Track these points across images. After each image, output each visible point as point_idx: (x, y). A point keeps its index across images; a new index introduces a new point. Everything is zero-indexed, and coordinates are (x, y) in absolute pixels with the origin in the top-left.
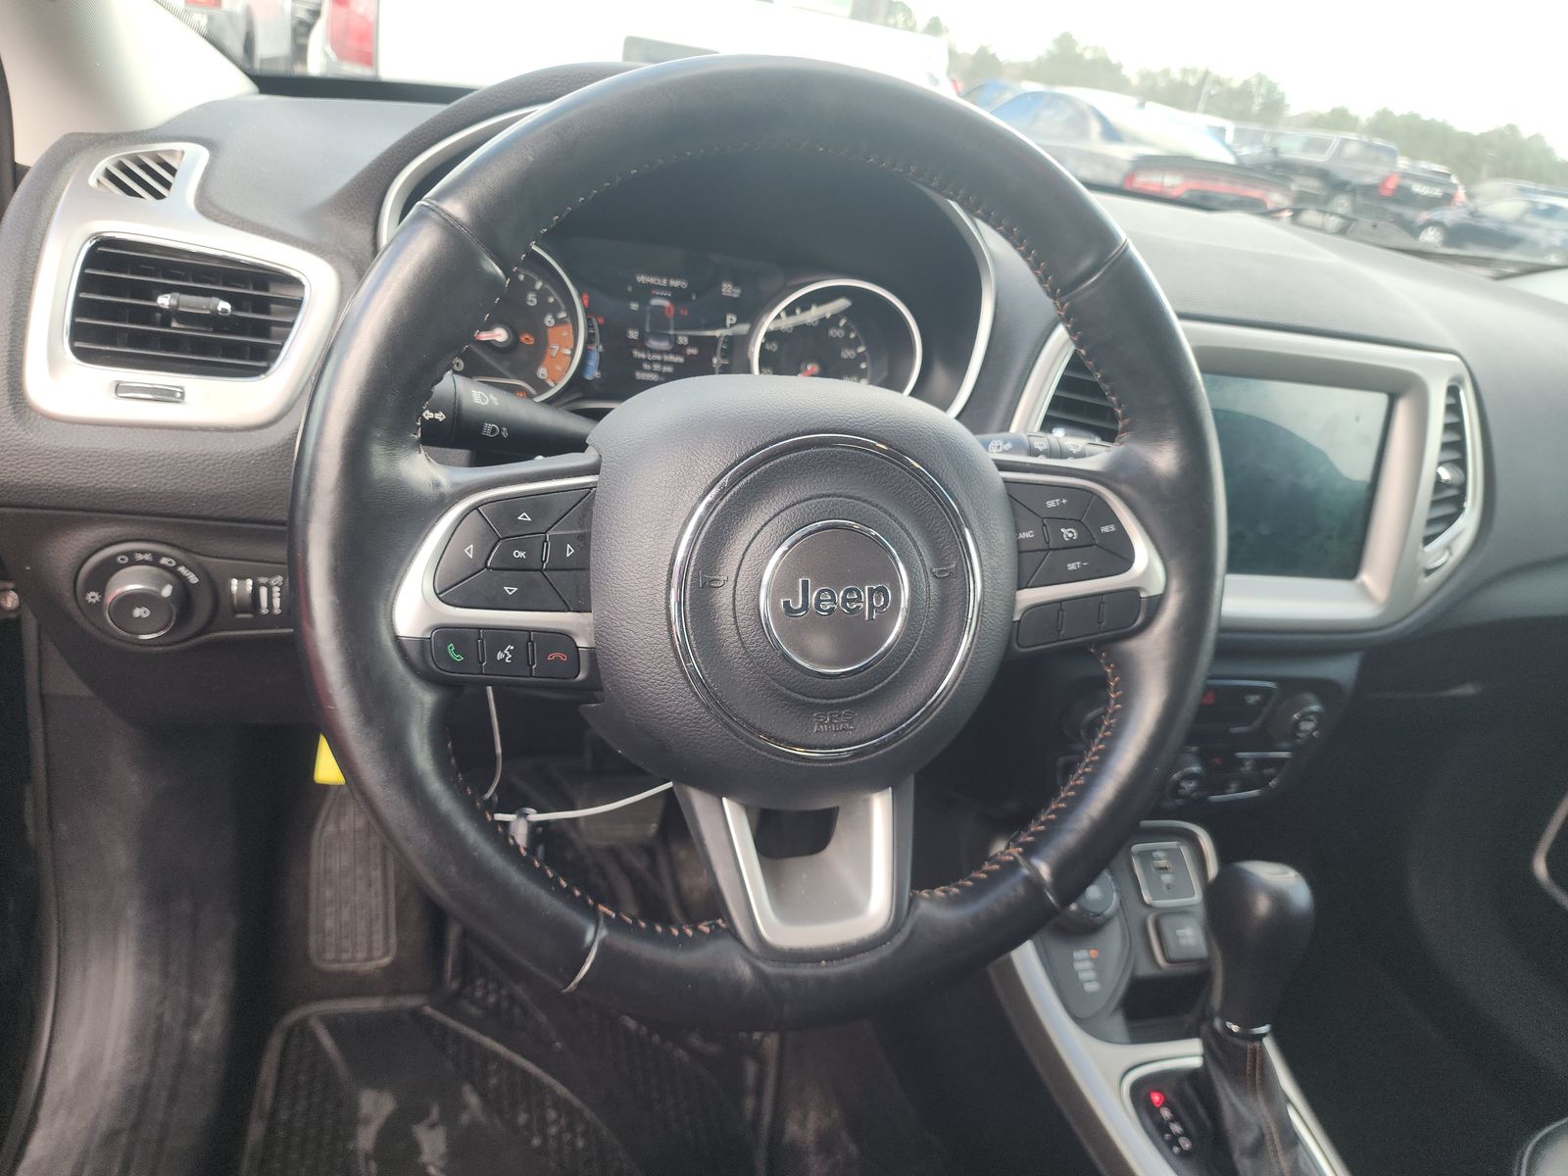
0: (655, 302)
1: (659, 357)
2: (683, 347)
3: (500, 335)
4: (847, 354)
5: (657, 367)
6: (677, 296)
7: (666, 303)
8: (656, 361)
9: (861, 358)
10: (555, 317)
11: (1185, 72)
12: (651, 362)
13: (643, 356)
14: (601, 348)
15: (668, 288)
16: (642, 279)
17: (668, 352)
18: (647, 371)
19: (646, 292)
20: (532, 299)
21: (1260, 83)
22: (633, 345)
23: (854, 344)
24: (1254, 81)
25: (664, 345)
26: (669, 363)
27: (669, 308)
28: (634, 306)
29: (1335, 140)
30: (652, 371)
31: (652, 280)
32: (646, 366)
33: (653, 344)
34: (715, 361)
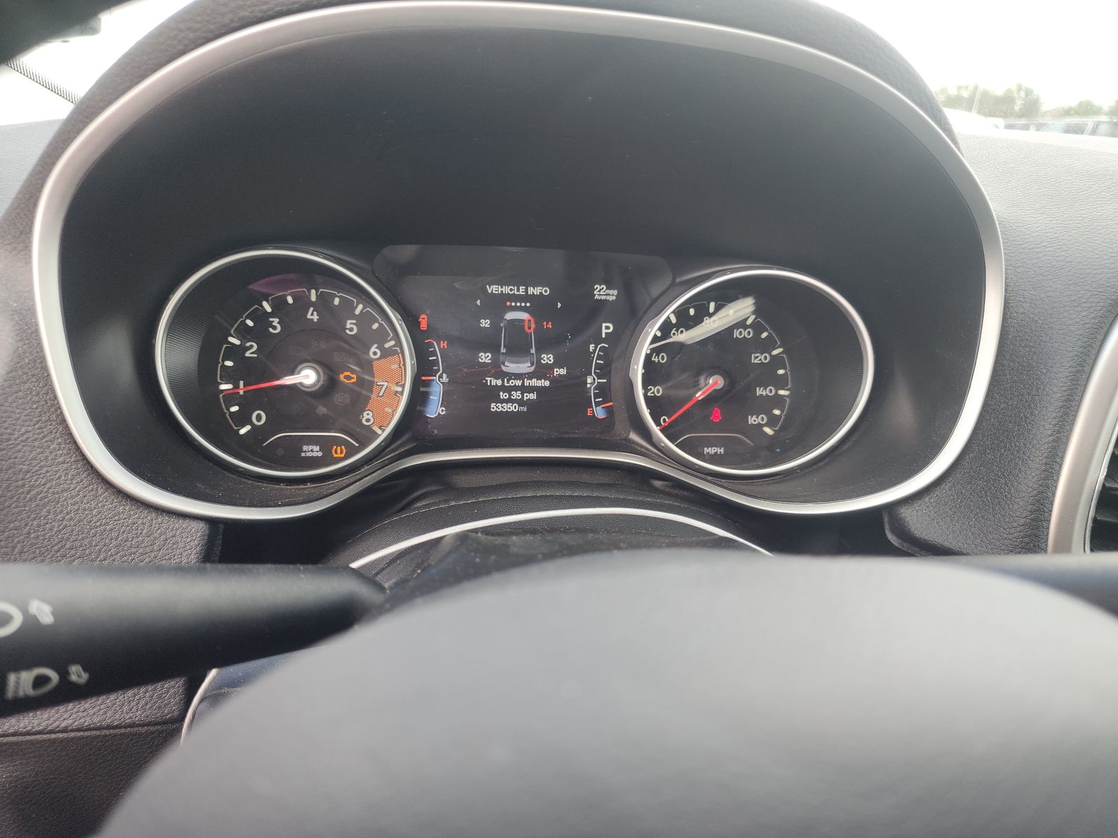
0: (510, 316)
1: (519, 383)
2: (550, 368)
3: (308, 377)
4: (758, 358)
5: (516, 395)
6: (538, 307)
7: (524, 316)
8: (516, 388)
9: (777, 362)
10: (381, 347)
11: (960, 88)
12: (509, 390)
13: (499, 382)
14: (445, 379)
15: (526, 297)
16: (494, 289)
17: (530, 376)
18: (503, 401)
19: (499, 305)
20: (351, 327)
21: (1020, 89)
22: (486, 370)
23: (766, 346)
24: (1014, 88)
25: (525, 367)
26: (531, 389)
27: (529, 321)
28: (485, 323)
29: (1090, 123)
30: (509, 401)
31: (506, 290)
32: (503, 395)
33: (511, 367)
34: (589, 380)
